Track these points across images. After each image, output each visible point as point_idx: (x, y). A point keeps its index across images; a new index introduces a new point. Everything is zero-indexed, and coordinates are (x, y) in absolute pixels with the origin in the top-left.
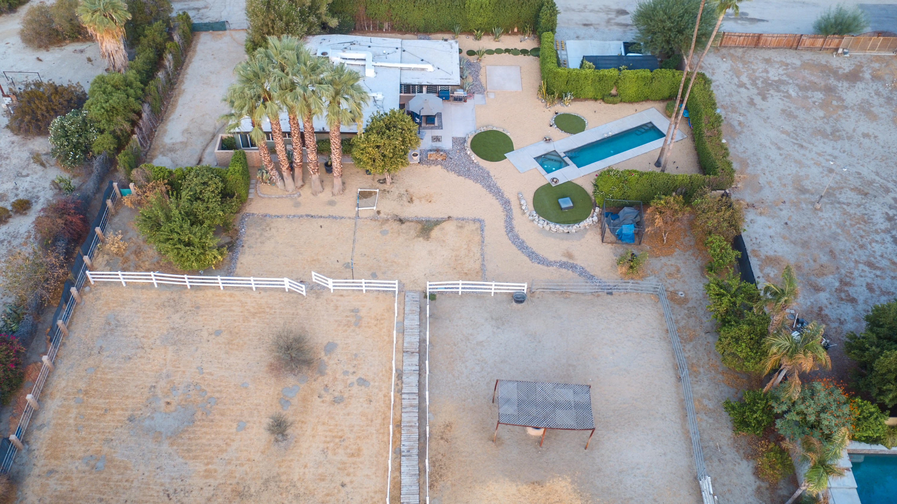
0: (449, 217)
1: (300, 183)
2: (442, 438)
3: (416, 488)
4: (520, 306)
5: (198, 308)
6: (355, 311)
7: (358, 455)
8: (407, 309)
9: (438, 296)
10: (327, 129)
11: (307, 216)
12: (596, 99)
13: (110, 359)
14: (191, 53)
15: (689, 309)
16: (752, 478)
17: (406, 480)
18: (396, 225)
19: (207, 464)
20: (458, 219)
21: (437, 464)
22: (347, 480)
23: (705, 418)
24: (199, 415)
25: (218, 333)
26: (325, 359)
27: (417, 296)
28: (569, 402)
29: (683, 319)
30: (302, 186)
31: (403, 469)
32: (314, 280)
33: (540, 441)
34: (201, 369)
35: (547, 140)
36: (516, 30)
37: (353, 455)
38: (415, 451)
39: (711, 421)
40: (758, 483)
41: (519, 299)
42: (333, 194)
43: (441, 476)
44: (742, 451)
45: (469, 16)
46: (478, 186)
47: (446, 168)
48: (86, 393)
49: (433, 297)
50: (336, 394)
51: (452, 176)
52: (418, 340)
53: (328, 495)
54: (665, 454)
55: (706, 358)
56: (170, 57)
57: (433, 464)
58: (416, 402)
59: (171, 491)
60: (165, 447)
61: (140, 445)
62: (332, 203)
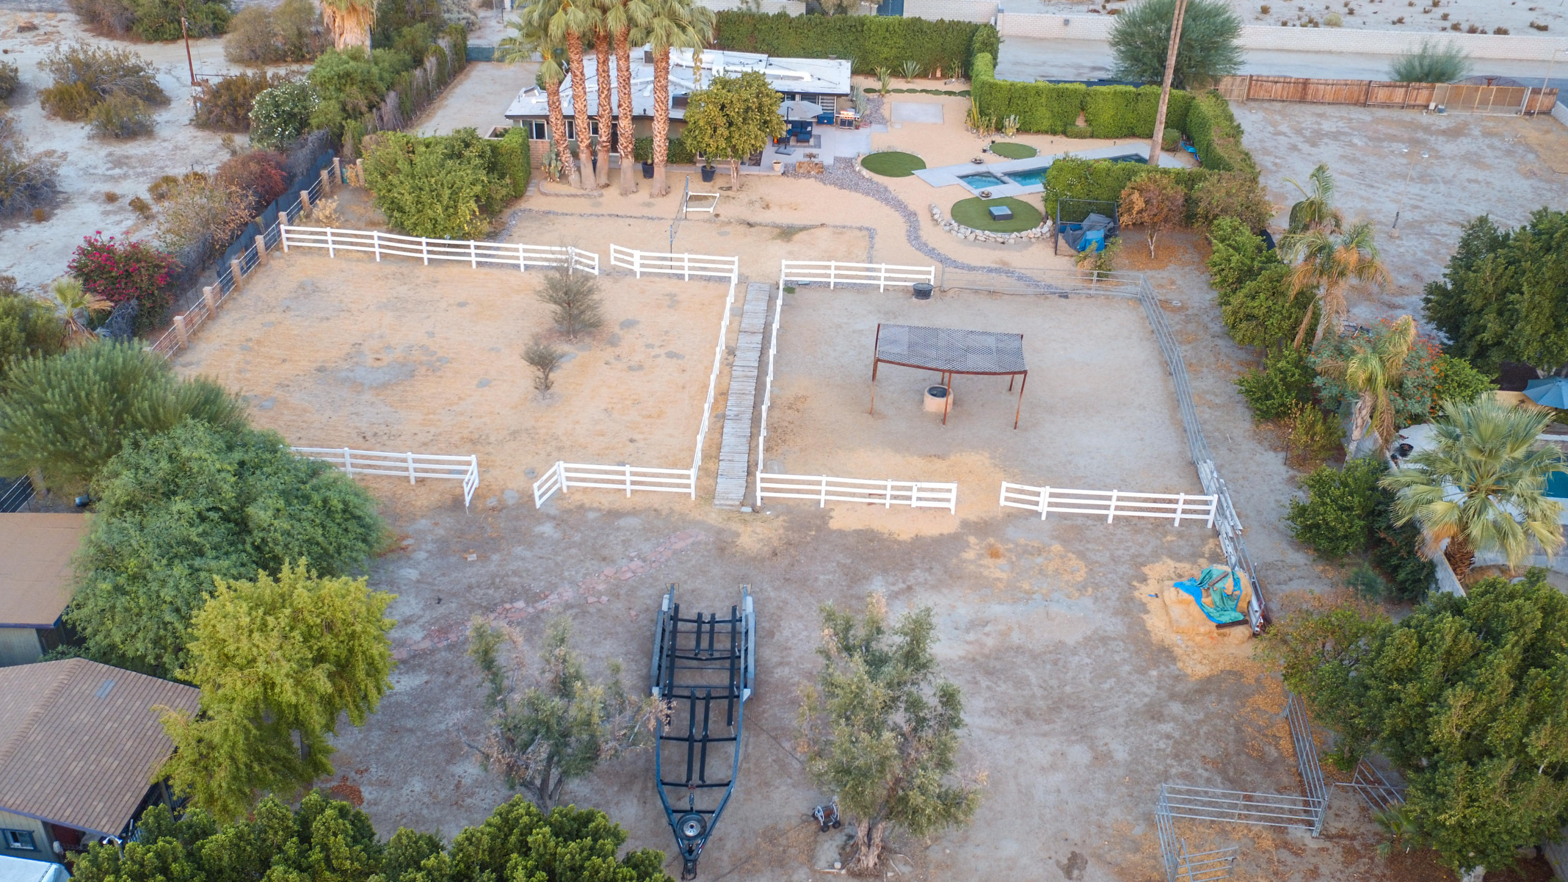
0: (822, 225)
1: (603, 180)
2: (790, 408)
3: (745, 448)
4: (923, 302)
5: (436, 282)
6: (672, 296)
7: (659, 416)
8: (749, 297)
9: (797, 290)
10: (650, 113)
11: (610, 215)
12: (1054, 133)
13: (299, 319)
14: (462, 76)
15: (1187, 316)
16: (1283, 469)
17: (728, 440)
18: (743, 228)
19: (427, 414)
20: (835, 227)
21: (780, 431)
22: (636, 436)
23: (1208, 410)
24: (423, 370)
25: (462, 305)
26: (621, 333)
27: (767, 288)
28: (990, 349)
29: (1178, 323)
30: (607, 185)
31: (725, 430)
32: (613, 262)
33: (944, 419)
34: (431, 335)
35: (978, 162)
36: (938, 74)
37: (650, 416)
38: (748, 415)
39: (1218, 413)
40: (1292, 472)
41: (922, 293)
42: (651, 196)
43: (784, 441)
44: (1266, 444)
45: (868, 45)
46: (870, 199)
47: (822, 180)
48: (259, 342)
49: (790, 289)
50: (632, 363)
51: (832, 189)
52: (763, 321)
53: (607, 448)
54: (1142, 439)
55: (1212, 359)
56: (433, 60)
57: (772, 428)
58: (755, 373)
59: (369, 435)
60: (368, 396)
61: (329, 393)
62: (648, 205)
